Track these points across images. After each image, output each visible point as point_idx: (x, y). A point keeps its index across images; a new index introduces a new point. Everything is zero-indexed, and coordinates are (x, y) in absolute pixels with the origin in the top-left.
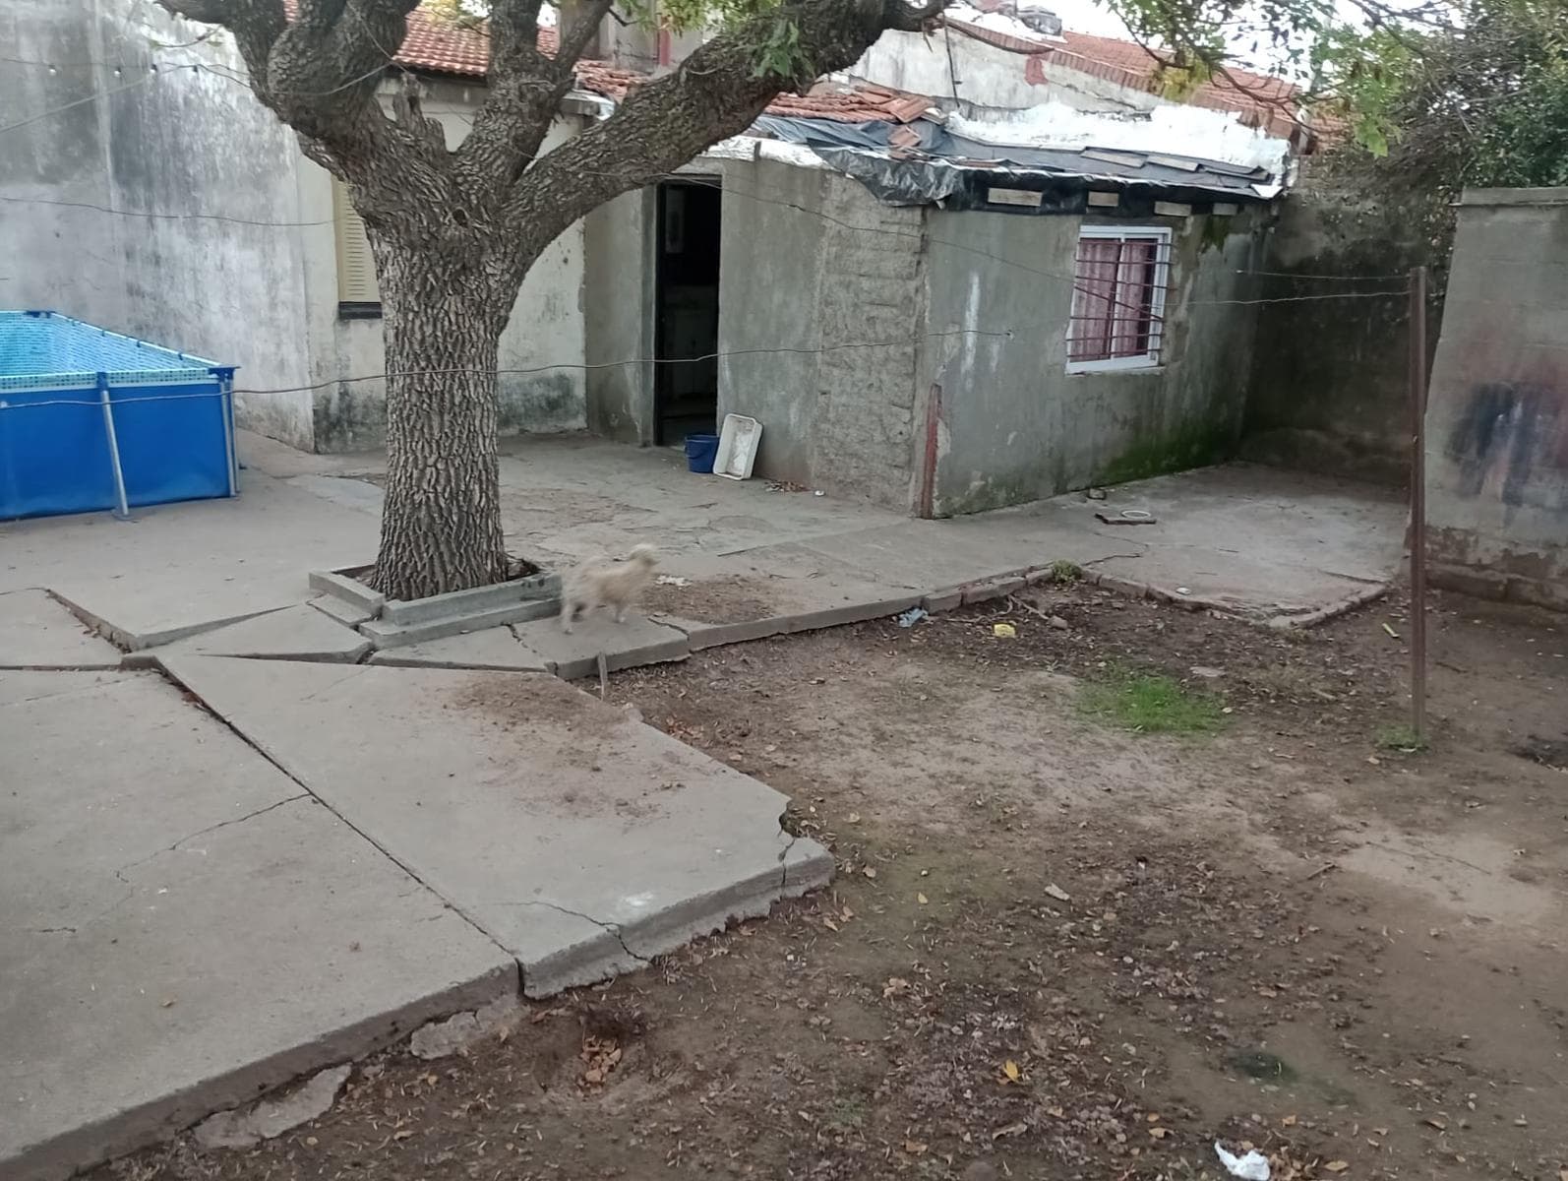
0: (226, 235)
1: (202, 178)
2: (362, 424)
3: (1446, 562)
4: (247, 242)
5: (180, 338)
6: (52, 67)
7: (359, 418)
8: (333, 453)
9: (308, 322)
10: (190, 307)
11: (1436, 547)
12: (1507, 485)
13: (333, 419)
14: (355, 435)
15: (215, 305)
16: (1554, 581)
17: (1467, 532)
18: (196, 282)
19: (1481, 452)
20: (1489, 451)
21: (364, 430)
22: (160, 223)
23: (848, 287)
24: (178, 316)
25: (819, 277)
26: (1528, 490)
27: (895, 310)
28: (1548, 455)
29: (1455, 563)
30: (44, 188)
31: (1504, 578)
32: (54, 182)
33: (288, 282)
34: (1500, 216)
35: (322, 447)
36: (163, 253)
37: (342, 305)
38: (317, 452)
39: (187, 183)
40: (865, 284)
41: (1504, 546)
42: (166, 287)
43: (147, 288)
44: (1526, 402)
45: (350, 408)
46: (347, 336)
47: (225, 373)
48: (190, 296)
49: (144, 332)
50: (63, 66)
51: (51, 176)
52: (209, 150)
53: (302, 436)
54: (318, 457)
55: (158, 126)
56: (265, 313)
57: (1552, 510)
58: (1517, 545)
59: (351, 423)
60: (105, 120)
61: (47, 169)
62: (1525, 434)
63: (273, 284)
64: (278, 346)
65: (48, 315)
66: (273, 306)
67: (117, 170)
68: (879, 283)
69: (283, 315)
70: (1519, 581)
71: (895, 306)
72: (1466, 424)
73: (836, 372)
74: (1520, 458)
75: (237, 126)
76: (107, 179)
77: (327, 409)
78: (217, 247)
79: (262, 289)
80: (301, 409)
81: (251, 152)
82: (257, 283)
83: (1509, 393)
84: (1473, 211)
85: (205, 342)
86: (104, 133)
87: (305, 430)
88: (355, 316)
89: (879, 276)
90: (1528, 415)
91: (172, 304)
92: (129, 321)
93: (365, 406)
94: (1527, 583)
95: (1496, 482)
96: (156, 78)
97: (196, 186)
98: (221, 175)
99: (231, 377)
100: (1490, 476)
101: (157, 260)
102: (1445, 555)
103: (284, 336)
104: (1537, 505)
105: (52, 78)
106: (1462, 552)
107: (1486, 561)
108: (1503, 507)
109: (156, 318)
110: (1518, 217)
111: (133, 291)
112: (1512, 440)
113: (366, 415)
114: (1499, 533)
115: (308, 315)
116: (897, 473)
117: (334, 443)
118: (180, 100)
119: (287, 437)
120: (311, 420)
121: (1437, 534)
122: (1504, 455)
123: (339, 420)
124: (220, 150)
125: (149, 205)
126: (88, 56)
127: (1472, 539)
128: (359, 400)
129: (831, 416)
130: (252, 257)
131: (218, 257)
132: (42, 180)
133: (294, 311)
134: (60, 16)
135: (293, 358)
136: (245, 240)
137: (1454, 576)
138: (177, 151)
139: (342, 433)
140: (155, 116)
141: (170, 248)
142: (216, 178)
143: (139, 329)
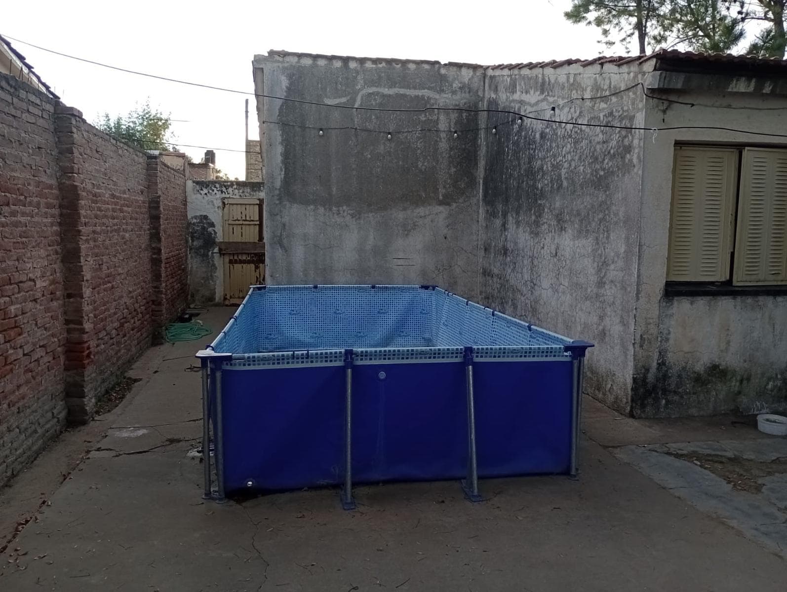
0: (562, 229)
1: (548, 189)
2: (675, 392)
4: (582, 233)
5: (515, 307)
6: (455, 132)
7: (673, 387)
8: (646, 418)
9: (638, 299)
10: (525, 284)
13: (649, 386)
14: (668, 402)
15: (546, 284)
18: (533, 266)
21: (676, 398)
22: (511, 225)
24: (516, 290)
30: (441, 208)
32: (448, 204)
33: (620, 263)
35: (638, 412)
36: (510, 246)
37: (668, 284)
38: (632, 415)
39: (535, 194)
42: (509, 271)
43: (496, 271)
45: (665, 377)
46: (670, 312)
47: (578, 351)
48: (527, 277)
49: (490, 301)
50: (462, 132)
51: (446, 201)
52: (557, 167)
53: (617, 398)
54: (630, 421)
55: (518, 159)
56: (591, 290)
59: (665, 391)
60: (482, 163)
61: (445, 196)
63: (603, 265)
64: (601, 318)
65: (434, 289)
66: (601, 284)
67: (485, 195)
69: (609, 292)
75: (584, 143)
76: (478, 200)
77: (645, 378)
78: (553, 238)
79: (591, 271)
80: (619, 374)
81: (597, 159)
82: (588, 266)
85: (534, 311)
86: (481, 173)
87: (621, 393)
88: (680, 294)
91: (512, 282)
92: (481, 292)
93: (680, 376)
96: (521, 126)
97: (542, 195)
98: (565, 184)
99: (583, 354)
101: (505, 251)
103: (609, 310)
105: (454, 140)
109: (499, 292)
111: (486, 273)
113: (678, 386)
115: (638, 292)
117: (648, 409)
118: (538, 136)
119: (600, 396)
120: (629, 386)
123: (655, 387)
124: (566, 165)
125: (505, 215)
126: (477, 124)
128: (674, 371)
130: (586, 244)
131: (553, 247)
132: (441, 203)
133: (624, 288)
134: (463, 101)
135: (616, 329)
136: (580, 232)
138: (531, 173)
139: (657, 400)
140: (516, 153)
141: (516, 243)
142: (560, 186)
143: (487, 298)
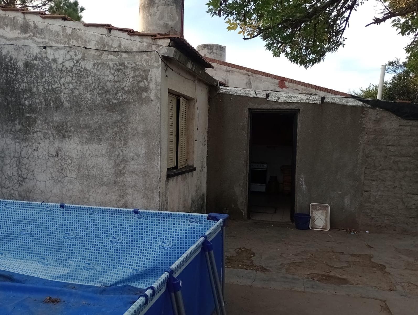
0: (65, 137)
1: (40, 106)
4: (92, 140)
9: (160, 181)
23: (381, 150)
25: (361, 147)
27: (409, 158)
33: (141, 160)
39: (20, 109)
40: (392, 149)
46: (168, 187)
52: (52, 91)
56: (108, 178)
63: (122, 162)
64: (122, 196)
66: (119, 174)
68: (399, 148)
69: (130, 179)
71: (409, 156)
73: (374, 183)
78: (51, 143)
79: (107, 166)
81: (108, 91)
82: (103, 162)
89: (399, 146)
97: (32, 110)
103: (130, 191)
115: (160, 178)
116: (411, 220)
124: (66, 91)
129: (372, 200)
130: (99, 148)
131: (53, 150)
133: (146, 176)
136: (90, 139)
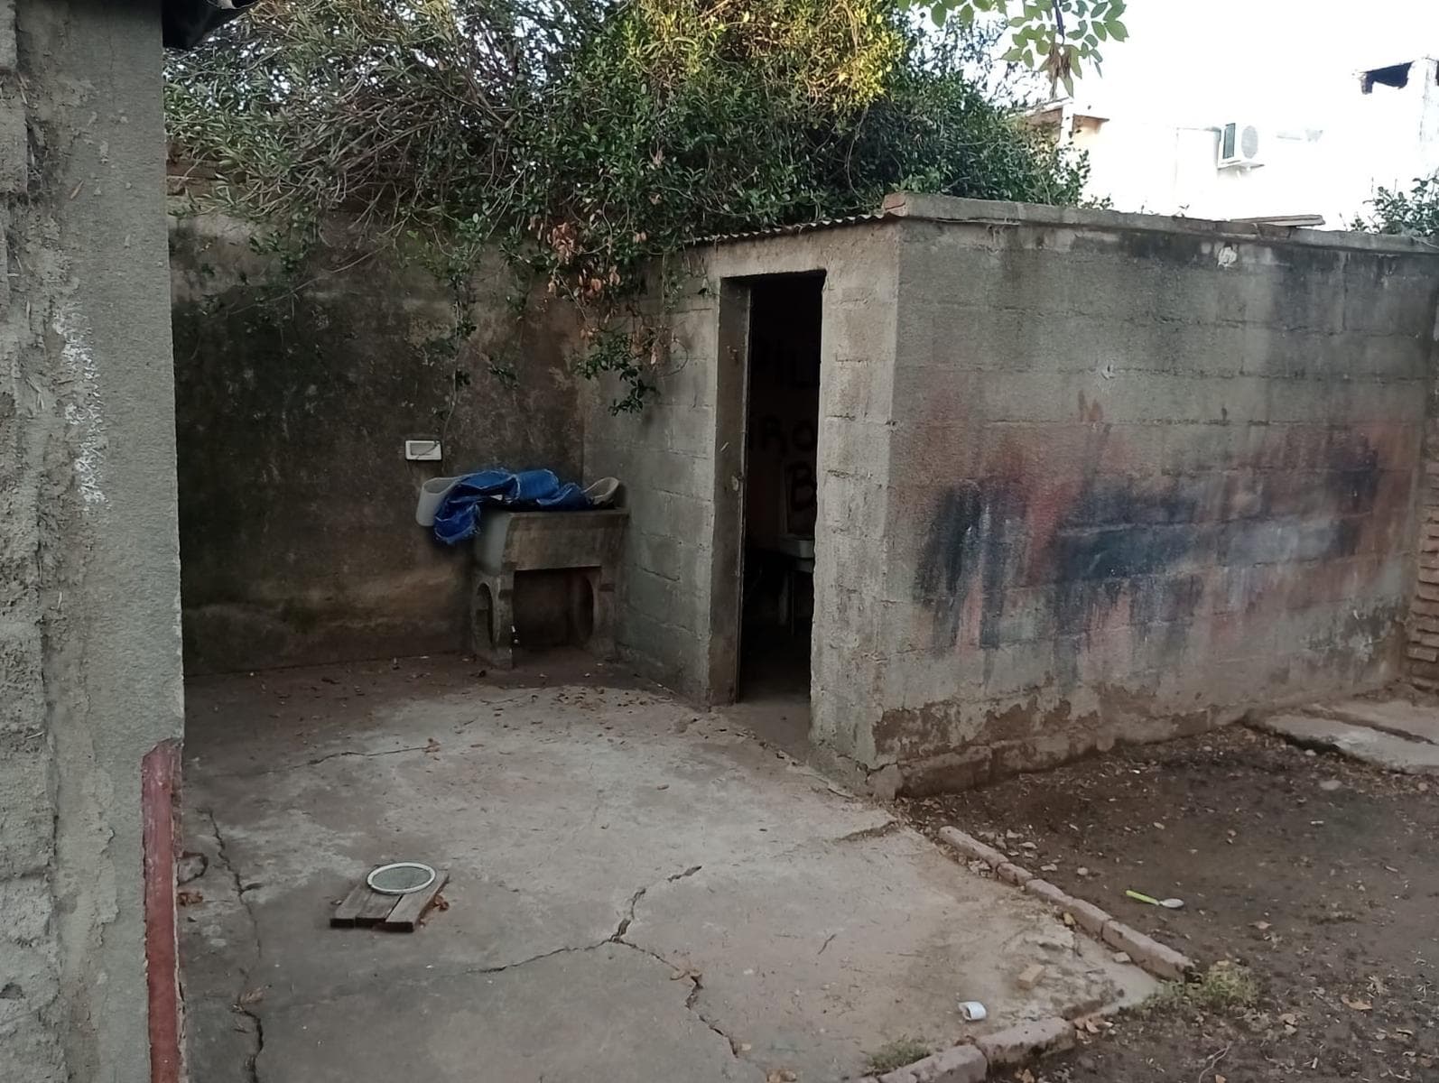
3: (928, 755)
11: (915, 739)
12: (984, 623)
16: (1037, 733)
17: (947, 704)
19: (952, 588)
20: (959, 583)
26: (1004, 624)
28: (1020, 571)
29: (937, 752)
31: (986, 752)
34: (947, 238)
41: (986, 707)
44: (994, 503)
57: (1029, 641)
58: (998, 701)
62: (996, 549)
70: (1004, 749)
72: (932, 549)
74: (992, 583)
83: (976, 495)
84: (919, 228)
90: (997, 523)
94: (1011, 748)
95: (971, 625)
100: (964, 615)
102: (927, 746)
104: (1014, 642)
106: (944, 735)
107: (970, 736)
108: (981, 654)
110: (968, 239)
112: (982, 559)
114: (980, 694)
121: (913, 719)
122: (975, 582)
127: (952, 711)
137: (938, 771)
